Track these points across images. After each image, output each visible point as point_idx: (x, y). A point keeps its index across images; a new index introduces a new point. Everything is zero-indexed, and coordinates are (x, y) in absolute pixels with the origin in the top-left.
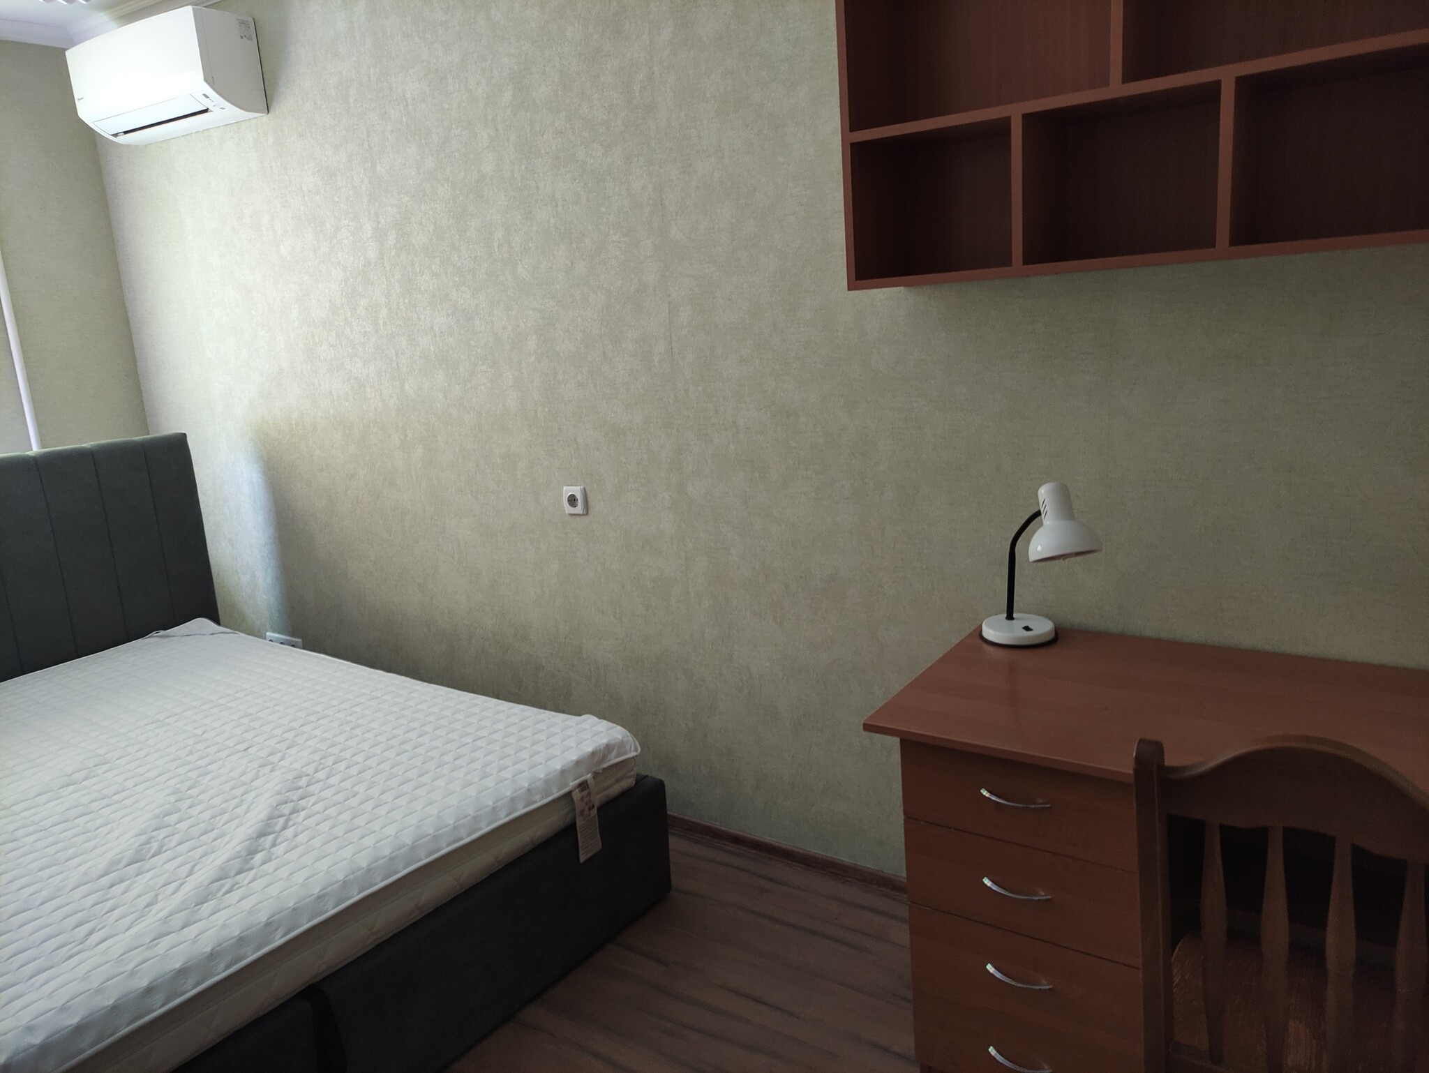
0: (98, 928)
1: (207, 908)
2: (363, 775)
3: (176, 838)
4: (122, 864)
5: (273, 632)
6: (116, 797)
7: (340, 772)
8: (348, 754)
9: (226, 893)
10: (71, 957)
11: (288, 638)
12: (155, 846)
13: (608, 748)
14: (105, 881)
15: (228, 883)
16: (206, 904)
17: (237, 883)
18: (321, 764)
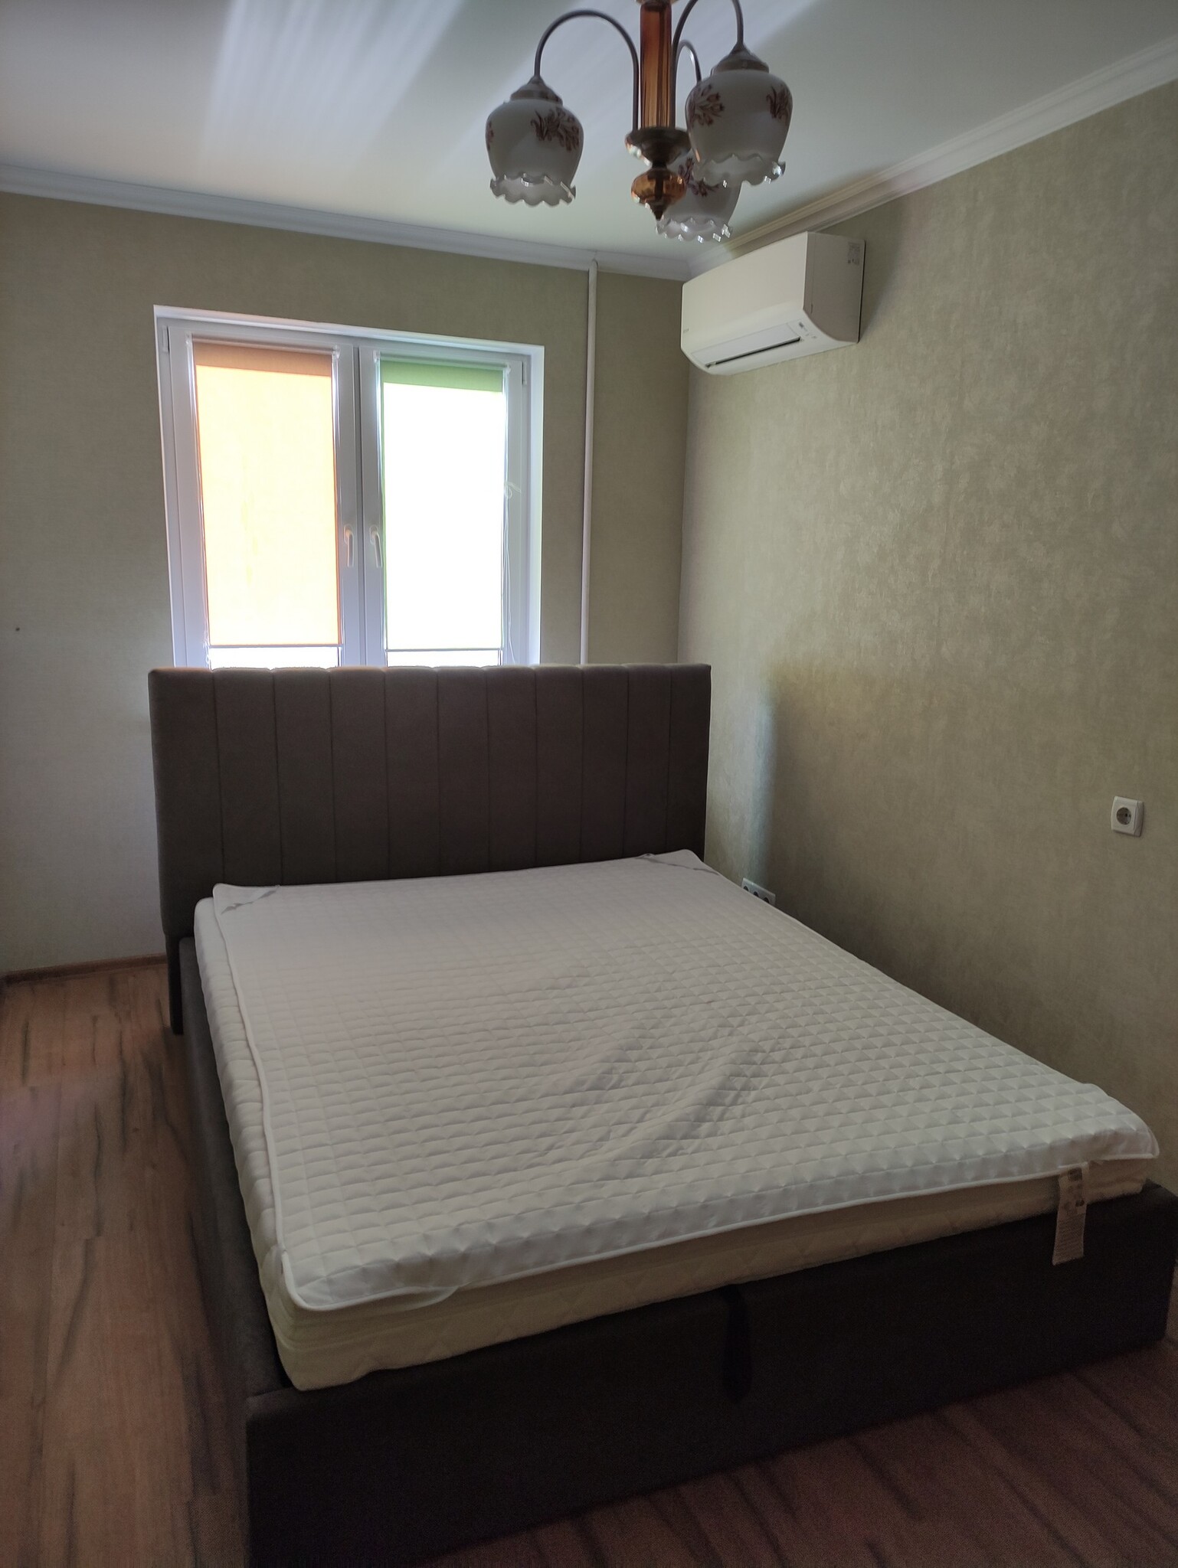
0: (556, 1146)
1: (651, 1164)
2: (820, 1071)
3: (634, 1077)
4: (585, 1087)
5: (750, 879)
6: (592, 1015)
7: (796, 1059)
8: (807, 1041)
9: (669, 1155)
10: (531, 1166)
11: (763, 889)
12: (615, 1078)
13: (1116, 1137)
14: (569, 1098)
15: (674, 1145)
16: (650, 1160)
17: (682, 1148)
18: (779, 1043)
